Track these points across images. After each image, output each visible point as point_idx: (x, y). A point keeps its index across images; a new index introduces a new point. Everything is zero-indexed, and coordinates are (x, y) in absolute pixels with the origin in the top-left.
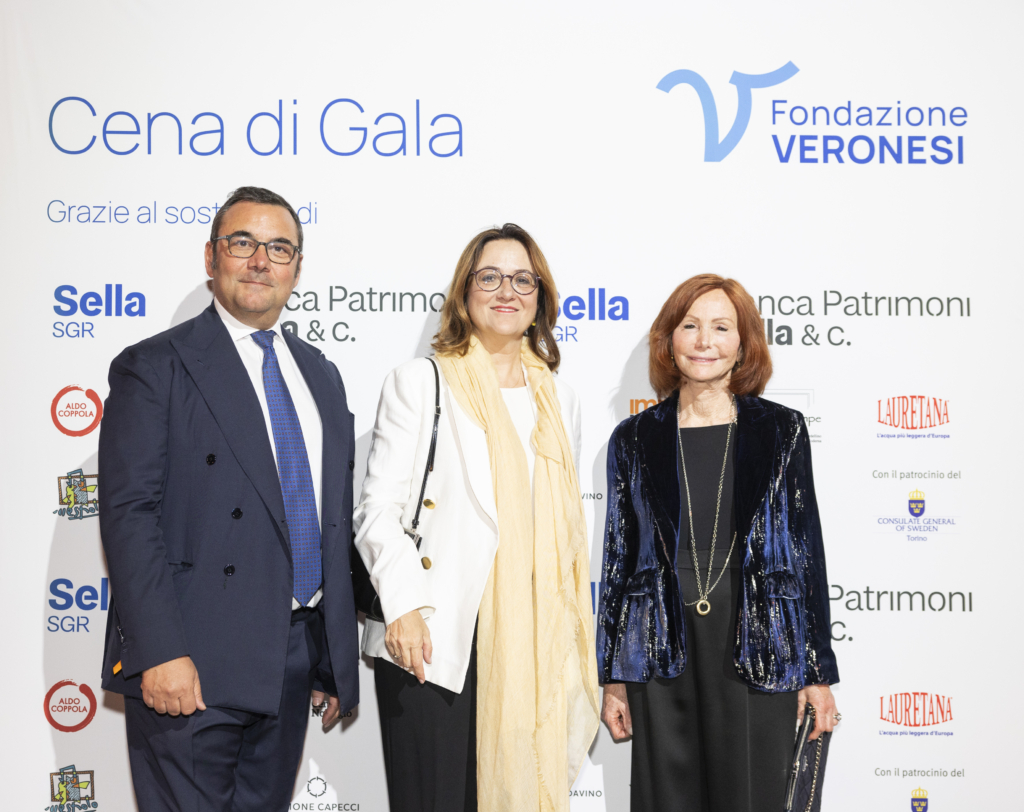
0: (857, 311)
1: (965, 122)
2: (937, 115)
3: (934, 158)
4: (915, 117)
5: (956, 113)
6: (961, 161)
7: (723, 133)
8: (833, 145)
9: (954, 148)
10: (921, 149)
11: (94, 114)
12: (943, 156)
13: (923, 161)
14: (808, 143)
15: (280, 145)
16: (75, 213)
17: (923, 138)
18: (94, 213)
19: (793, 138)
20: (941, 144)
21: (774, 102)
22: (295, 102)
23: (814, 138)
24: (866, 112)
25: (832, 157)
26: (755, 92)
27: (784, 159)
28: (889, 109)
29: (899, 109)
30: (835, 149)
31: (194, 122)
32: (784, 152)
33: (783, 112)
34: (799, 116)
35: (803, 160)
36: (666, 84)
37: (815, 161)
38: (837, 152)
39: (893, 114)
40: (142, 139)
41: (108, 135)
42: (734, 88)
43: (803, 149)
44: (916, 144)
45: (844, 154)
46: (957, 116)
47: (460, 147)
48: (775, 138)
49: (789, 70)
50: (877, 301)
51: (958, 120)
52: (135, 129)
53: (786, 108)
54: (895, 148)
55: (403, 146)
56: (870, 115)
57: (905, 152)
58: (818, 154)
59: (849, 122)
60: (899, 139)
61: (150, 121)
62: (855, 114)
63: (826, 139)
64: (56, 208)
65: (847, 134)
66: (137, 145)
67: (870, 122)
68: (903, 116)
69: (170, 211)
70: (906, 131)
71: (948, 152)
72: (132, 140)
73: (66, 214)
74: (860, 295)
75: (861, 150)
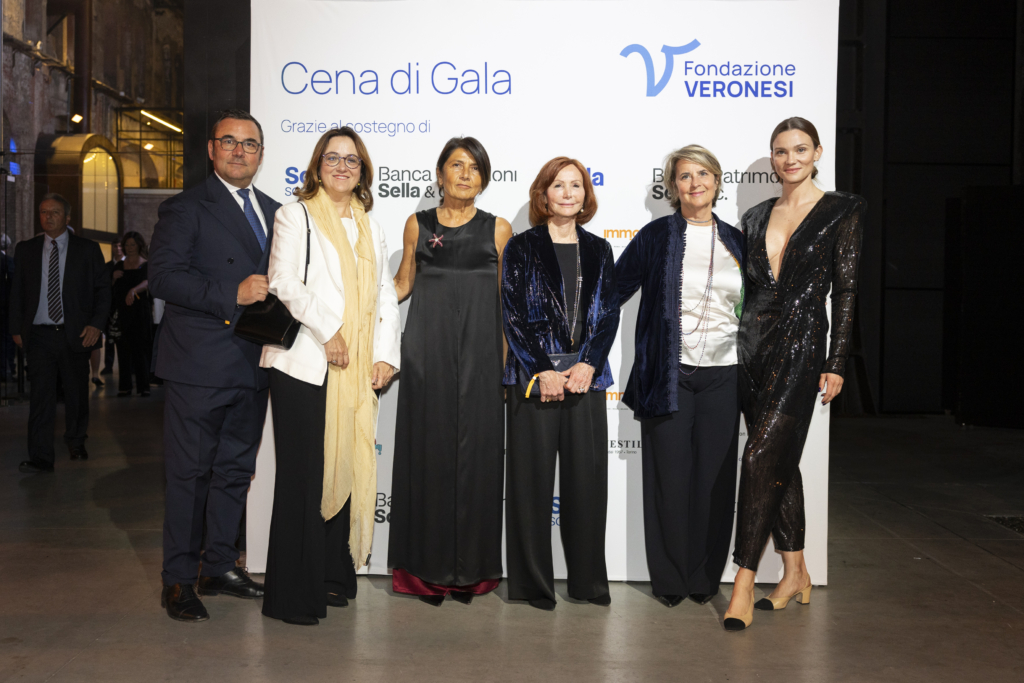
0: (731, 181)
2: (778, 69)
3: (776, 94)
4: (765, 70)
6: (791, 95)
7: (658, 79)
8: (719, 86)
10: (769, 89)
11: (306, 72)
12: (781, 93)
13: (770, 96)
14: (705, 86)
15: (409, 88)
16: (296, 126)
17: (770, 83)
18: (307, 127)
19: (696, 83)
20: (780, 85)
21: (686, 63)
22: (418, 64)
23: (709, 82)
25: (718, 93)
26: (675, 57)
27: (691, 95)
28: (751, 66)
30: (720, 89)
31: (361, 76)
34: (700, 70)
35: (702, 95)
36: (626, 52)
37: (709, 96)
38: (721, 91)
39: (753, 68)
40: (333, 85)
41: (314, 83)
42: (663, 55)
43: (702, 89)
44: (766, 86)
45: (725, 92)
46: (790, 69)
47: (509, 89)
48: (686, 83)
49: (695, 44)
50: (743, 175)
51: (789, 72)
52: (329, 80)
53: (693, 66)
54: (754, 88)
55: (478, 88)
56: (740, 69)
58: (711, 92)
61: (337, 75)
62: (731, 69)
63: (715, 83)
64: (286, 124)
65: (727, 80)
66: (330, 89)
67: (740, 74)
68: (759, 70)
70: (761, 78)
72: (328, 86)
73: (292, 128)
74: (733, 172)
75: (735, 89)
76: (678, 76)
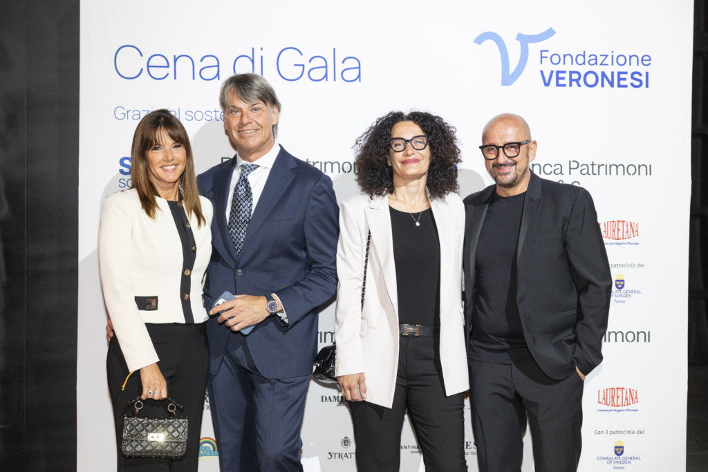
0: (588, 172)
1: (650, 64)
2: (634, 59)
3: (632, 84)
4: (621, 60)
5: (645, 58)
6: (647, 86)
7: (512, 68)
8: (575, 76)
9: (643, 78)
10: (625, 79)
11: (142, 55)
12: (637, 83)
13: (626, 86)
14: (560, 75)
16: (131, 114)
17: (626, 73)
19: (552, 72)
20: (636, 76)
21: (542, 51)
22: (262, 49)
23: (564, 72)
24: (594, 57)
25: (574, 83)
26: (530, 45)
27: (547, 84)
28: (607, 56)
29: (612, 56)
30: (576, 78)
31: (201, 61)
32: (547, 81)
33: (546, 57)
34: (555, 59)
35: (558, 85)
36: (479, 40)
37: (564, 85)
38: (577, 81)
39: (609, 59)
40: (171, 70)
41: (150, 68)
42: (518, 43)
43: (558, 78)
44: (622, 76)
45: (581, 82)
46: (645, 60)
47: (359, 76)
48: (542, 72)
49: (550, 33)
50: (599, 167)
51: (645, 63)
52: (166, 65)
53: (548, 55)
54: (610, 78)
55: (326, 76)
56: (596, 59)
57: (616, 81)
58: (566, 82)
59: (584, 63)
60: (613, 73)
61: (175, 60)
62: (587, 59)
63: (571, 73)
64: (119, 111)
65: (583, 71)
66: (168, 74)
67: (596, 63)
68: (615, 60)
69: (188, 113)
70: (617, 69)
71: (640, 81)
72: (165, 71)
73: (126, 115)
74: (589, 163)
75: (591, 79)
76: (534, 66)
